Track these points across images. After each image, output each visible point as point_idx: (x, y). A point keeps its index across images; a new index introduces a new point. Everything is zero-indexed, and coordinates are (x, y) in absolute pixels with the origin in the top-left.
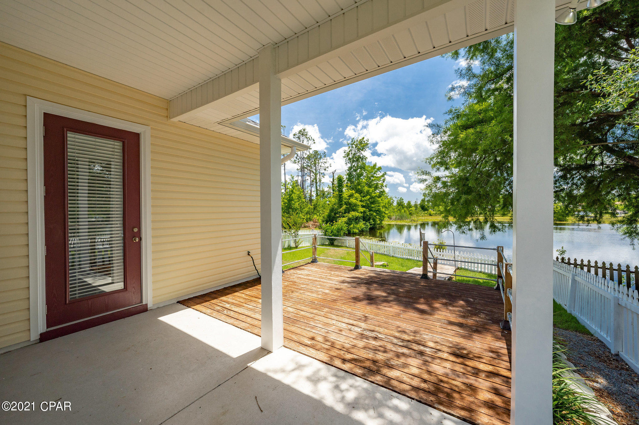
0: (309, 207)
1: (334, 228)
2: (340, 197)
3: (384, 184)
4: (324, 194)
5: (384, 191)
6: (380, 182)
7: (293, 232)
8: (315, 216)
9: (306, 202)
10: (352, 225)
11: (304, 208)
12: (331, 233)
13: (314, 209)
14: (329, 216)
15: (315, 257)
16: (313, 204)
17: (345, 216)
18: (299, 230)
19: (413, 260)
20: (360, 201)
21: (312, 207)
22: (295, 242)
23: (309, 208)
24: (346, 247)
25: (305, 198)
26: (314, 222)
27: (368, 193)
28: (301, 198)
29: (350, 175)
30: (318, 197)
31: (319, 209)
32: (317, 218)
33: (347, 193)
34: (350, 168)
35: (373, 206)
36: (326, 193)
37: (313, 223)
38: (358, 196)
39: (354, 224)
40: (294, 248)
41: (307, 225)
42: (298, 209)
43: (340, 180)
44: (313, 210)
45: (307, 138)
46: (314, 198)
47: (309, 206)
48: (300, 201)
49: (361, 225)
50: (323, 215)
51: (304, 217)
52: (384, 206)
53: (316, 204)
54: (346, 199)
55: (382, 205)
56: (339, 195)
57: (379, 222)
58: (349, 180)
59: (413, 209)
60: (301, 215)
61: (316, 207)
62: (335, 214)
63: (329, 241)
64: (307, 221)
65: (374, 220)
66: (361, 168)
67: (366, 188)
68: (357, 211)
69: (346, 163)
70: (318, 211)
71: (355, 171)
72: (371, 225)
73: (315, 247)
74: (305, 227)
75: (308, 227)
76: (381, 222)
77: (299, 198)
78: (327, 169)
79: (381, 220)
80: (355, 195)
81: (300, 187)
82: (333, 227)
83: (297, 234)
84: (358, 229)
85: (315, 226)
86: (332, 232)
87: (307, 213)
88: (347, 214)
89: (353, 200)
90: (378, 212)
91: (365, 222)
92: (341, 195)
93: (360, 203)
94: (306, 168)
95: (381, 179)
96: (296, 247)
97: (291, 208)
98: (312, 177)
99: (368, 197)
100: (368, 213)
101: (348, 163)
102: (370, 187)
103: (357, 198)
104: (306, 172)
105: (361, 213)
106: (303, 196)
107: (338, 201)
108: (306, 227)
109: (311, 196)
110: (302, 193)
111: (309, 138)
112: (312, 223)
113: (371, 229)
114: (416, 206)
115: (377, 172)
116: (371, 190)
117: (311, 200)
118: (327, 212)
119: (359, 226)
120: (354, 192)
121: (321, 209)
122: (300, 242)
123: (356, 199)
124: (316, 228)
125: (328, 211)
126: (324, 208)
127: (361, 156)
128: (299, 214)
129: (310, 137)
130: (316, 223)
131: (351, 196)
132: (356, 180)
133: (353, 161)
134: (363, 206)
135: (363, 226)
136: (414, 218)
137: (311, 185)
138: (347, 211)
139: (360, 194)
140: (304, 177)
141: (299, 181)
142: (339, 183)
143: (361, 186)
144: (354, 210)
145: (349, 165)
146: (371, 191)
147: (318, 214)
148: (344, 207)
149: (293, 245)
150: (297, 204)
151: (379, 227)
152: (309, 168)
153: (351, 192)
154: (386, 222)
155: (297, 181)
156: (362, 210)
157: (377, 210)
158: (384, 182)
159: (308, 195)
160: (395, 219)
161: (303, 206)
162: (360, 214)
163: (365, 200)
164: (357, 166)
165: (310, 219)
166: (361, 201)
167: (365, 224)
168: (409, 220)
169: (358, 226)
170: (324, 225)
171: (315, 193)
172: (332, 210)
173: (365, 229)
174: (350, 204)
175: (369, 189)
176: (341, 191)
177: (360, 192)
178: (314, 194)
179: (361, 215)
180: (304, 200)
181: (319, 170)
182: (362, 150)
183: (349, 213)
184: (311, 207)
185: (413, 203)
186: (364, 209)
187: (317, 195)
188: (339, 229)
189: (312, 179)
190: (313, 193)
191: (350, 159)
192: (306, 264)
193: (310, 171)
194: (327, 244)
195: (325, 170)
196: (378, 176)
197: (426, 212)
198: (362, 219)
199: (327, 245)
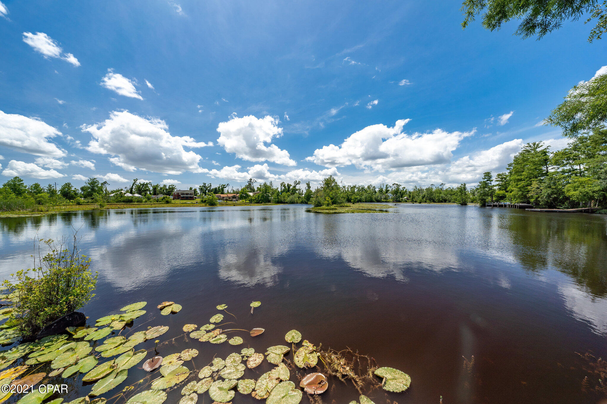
197: (71, 200)
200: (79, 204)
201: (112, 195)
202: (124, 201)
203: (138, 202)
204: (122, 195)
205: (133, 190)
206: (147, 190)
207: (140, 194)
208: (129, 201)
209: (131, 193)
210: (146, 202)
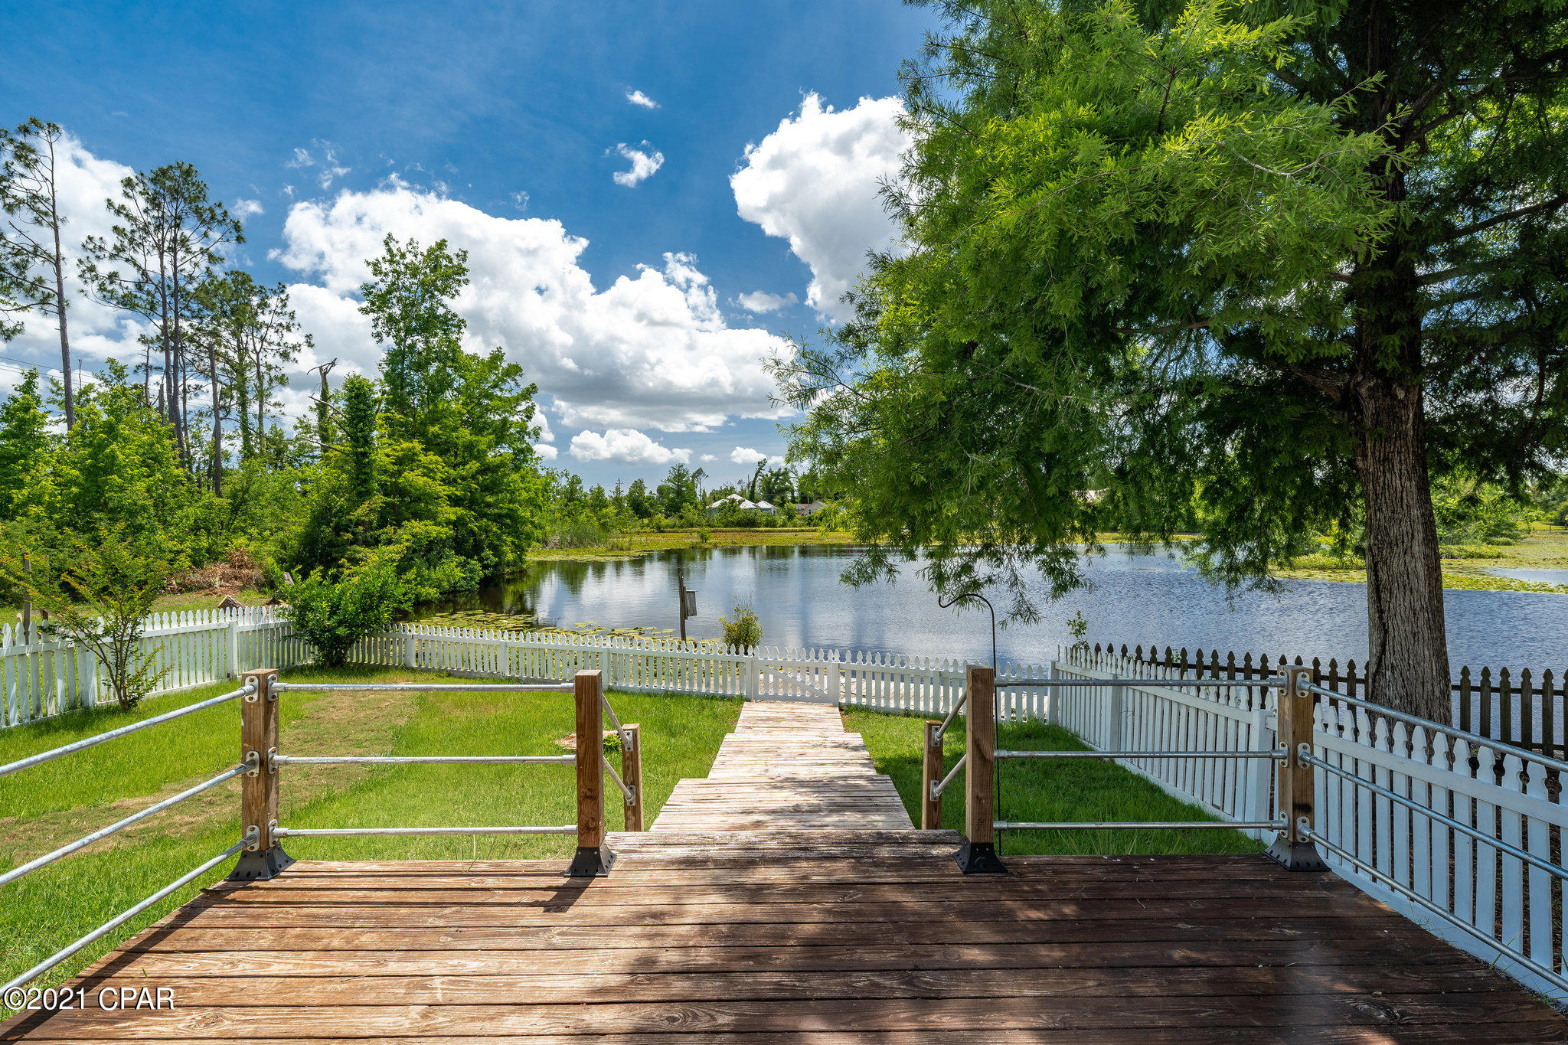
0: (205, 500)
1: (343, 592)
2: (361, 461)
3: (529, 424)
4: (279, 453)
5: (530, 450)
6: (516, 418)
7: (100, 631)
8: (241, 540)
9: (189, 479)
10: (414, 570)
11: (180, 507)
12: (333, 613)
13: (235, 510)
14: (310, 540)
15: (265, 835)
16: (226, 489)
17: (384, 537)
18: (145, 613)
19: (690, 695)
20: (443, 480)
21: (225, 502)
22: (119, 682)
23: (209, 507)
24: (407, 668)
25: (186, 460)
26: (233, 566)
27: (471, 451)
28: (160, 463)
29: (395, 379)
30: (255, 463)
31: (259, 513)
32: (251, 548)
33: (388, 450)
34: (396, 358)
35: (490, 499)
36: (291, 447)
37: (229, 571)
38: (437, 462)
39: (419, 568)
40: (110, 712)
41: (196, 577)
42: (144, 508)
43: (357, 396)
44: (225, 517)
45: (198, 212)
46: (233, 464)
47: (208, 496)
48: (158, 475)
49: (452, 569)
50: (281, 535)
51: (180, 547)
52: (531, 502)
53: (246, 491)
54: (385, 472)
55: (525, 495)
56: (356, 454)
57: (510, 556)
58: (398, 401)
59: (611, 510)
60: (160, 536)
61: (244, 501)
62: (338, 530)
63: (321, 649)
64: (197, 563)
65: (496, 549)
66: (442, 358)
67: (465, 434)
68: (432, 517)
69: (379, 335)
70: (255, 521)
71: (421, 367)
72: (485, 567)
73: (264, 763)
74: (185, 588)
75: (203, 588)
76: (520, 557)
77: (152, 460)
78: (293, 355)
79: (520, 550)
80: (422, 458)
81: (155, 415)
82: (338, 586)
83: (134, 638)
84: (438, 587)
85: (238, 583)
86: (334, 609)
87: (195, 529)
88: (389, 529)
89: (413, 478)
90: (510, 522)
91: (463, 558)
92: (364, 454)
93: (443, 490)
94: (191, 340)
95: (519, 408)
96: (127, 707)
97: (103, 507)
98: (223, 379)
99: (474, 466)
100: (474, 526)
101: (384, 336)
102: (479, 429)
103: (432, 470)
104: (189, 356)
105: (448, 523)
106: (171, 455)
107: (351, 479)
108: (190, 590)
109: (216, 455)
110: (167, 442)
111: (211, 210)
112: (222, 568)
113: (485, 582)
114: (617, 501)
115: (504, 381)
116: (483, 441)
117: (216, 473)
118: (297, 526)
119: (440, 575)
120: (417, 445)
121: (267, 512)
122: (150, 676)
123: (429, 473)
124: (246, 592)
125: (306, 520)
126: (283, 508)
127: (441, 311)
128: (153, 531)
129: (218, 212)
130: (245, 571)
131: (406, 461)
132: (422, 402)
133: (409, 331)
134: (455, 501)
135: (458, 573)
136: (616, 538)
137: (216, 408)
138: (392, 516)
139: (442, 453)
140: (180, 375)
141: (154, 390)
142: (352, 408)
143: (444, 427)
144: (418, 516)
145: (390, 342)
146: (483, 447)
147: (254, 531)
148: (379, 500)
149: (100, 692)
150: (141, 486)
151: (512, 573)
152: (205, 341)
153: (405, 445)
154: (531, 557)
155: (142, 391)
156: (451, 513)
157: (508, 516)
158: (529, 418)
159: (199, 454)
160: (561, 546)
161: (175, 496)
162: (446, 529)
163: (464, 479)
164: (428, 349)
165: (213, 555)
166: (447, 481)
167: (462, 565)
168: (603, 548)
169: (437, 574)
170: (288, 581)
171: (239, 443)
172: (322, 516)
173: (463, 583)
174: (401, 492)
175: (474, 438)
176: (360, 439)
177: (441, 447)
178: (233, 447)
179: (446, 532)
180: (179, 471)
181: (254, 357)
182: (443, 292)
183: (399, 526)
184: (217, 501)
185: (608, 494)
186: (460, 511)
187: (248, 452)
188: (371, 596)
189: (219, 387)
190: (224, 445)
191: (391, 319)
192: (189, 913)
193: (213, 355)
194: (310, 662)
195: (285, 356)
196: (508, 395)
197: (646, 521)
198: (450, 548)
199: (310, 668)
200: (660, 530)
201: (716, 504)
202: (739, 524)
203: (767, 526)
204: (733, 506)
205: (757, 489)
206: (787, 489)
207: (770, 500)
208: (749, 523)
209: (752, 498)
210: (784, 525)
